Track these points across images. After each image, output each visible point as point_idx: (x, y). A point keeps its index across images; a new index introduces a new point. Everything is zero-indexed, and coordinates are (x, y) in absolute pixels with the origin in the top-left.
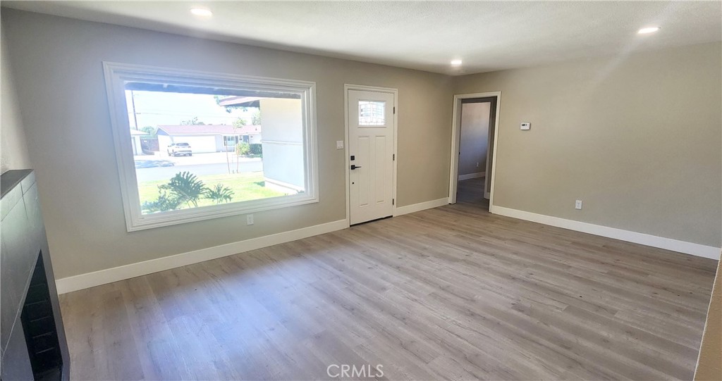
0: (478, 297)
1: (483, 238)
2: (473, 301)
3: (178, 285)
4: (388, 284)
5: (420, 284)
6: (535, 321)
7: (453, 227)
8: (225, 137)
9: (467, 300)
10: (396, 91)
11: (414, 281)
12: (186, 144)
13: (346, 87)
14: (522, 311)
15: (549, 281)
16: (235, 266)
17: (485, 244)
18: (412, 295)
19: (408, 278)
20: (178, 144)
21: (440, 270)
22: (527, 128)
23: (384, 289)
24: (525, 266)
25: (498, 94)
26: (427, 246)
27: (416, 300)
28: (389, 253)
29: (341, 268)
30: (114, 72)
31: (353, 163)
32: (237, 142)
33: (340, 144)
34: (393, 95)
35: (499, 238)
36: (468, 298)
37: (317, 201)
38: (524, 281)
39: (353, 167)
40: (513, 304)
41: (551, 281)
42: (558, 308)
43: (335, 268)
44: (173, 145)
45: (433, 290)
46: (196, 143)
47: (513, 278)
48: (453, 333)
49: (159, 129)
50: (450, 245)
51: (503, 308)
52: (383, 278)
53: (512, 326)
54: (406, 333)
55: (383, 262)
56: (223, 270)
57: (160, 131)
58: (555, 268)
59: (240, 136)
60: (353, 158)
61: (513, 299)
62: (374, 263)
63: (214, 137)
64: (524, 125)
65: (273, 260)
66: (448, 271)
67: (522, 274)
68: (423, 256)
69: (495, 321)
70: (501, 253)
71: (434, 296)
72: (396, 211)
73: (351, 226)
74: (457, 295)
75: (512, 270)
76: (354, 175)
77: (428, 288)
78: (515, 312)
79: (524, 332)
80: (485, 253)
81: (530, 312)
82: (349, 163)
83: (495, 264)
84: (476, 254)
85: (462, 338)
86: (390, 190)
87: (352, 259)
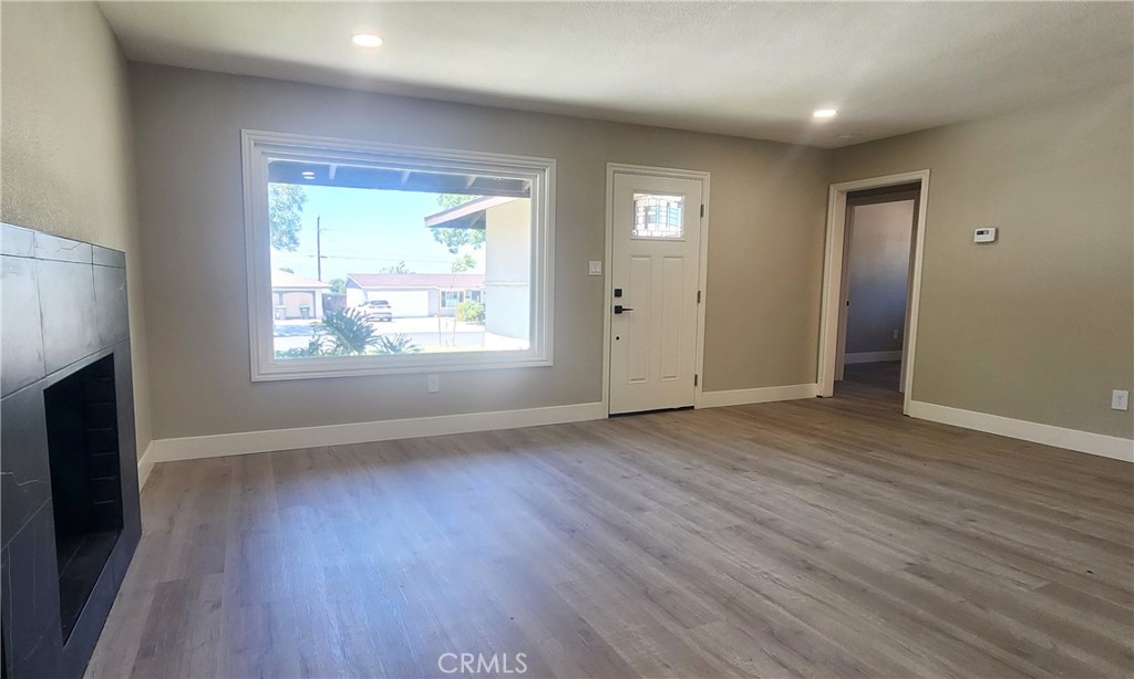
0: (834, 543)
1: (874, 454)
2: (819, 547)
3: (310, 468)
4: (651, 504)
5: (713, 509)
6: (954, 598)
7: (814, 432)
8: (443, 293)
9: (807, 545)
10: (707, 176)
11: (704, 504)
12: (386, 303)
13: (611, 167)
14: (928, 578)
15: (1013, 537)
16: (401, 454)
17: (876, 463)
18: (693, 525)
19: (693, 499)
20: (372, 303)
21: (763, 493)
22: (989, 237)
23: (640, 509)
24: (961, 505)
25: (923, 176)
26: (749, 456)
27: (698, 533)
28: (669, 459)
29: (572, 473)
30: (255, 144)
31: (618, 302)
32: (461, 300)
33: (595, 268)
34: (701, 183)
35: (912, 457)
36: (809, 542)
37: (550, 363)
38: (949, 530)
39: (619, 310)
40: (910, 564)
41: (1018, 537)
42: (1020, 584)
43: (562, 471)
44: (366, 303)
45: (739, 522)
46: (399, 302)
47: (925, 523)
48: (757, 591)
49: (349, 280)
50: (799, 459)
51: (885, 568)
52: (646, 494)
53: (897, 599)
54: (664, 578)
55: (653, 471)
56: (381, 457)
57: (350, 283)
58: (1038, 517)
59: (467, 291)
60: (618, 293)
61: (912, 555)
62: (636, 471)
63: (426, 293)
64: (982, 233)
65: (462, 452)
66: (779, 497)
67: (950, 518)
68: (735, 469)
69: (858, 584)
70: (908, 480)
71: (739, 530)
72: (703, 399)
73: (610, 416)
74: (787, 536)
75: (924, 509)
76: (619, 325)
77: (729, 517)
78: (909, 577)
79: (921, 612)
80: (871, 477)
81: (948, 582)
82: (610, 302)
83: (887, 494)
84: (851, 476)
85: (773, 601)
86: (691, 357)
87: (596, 462)
